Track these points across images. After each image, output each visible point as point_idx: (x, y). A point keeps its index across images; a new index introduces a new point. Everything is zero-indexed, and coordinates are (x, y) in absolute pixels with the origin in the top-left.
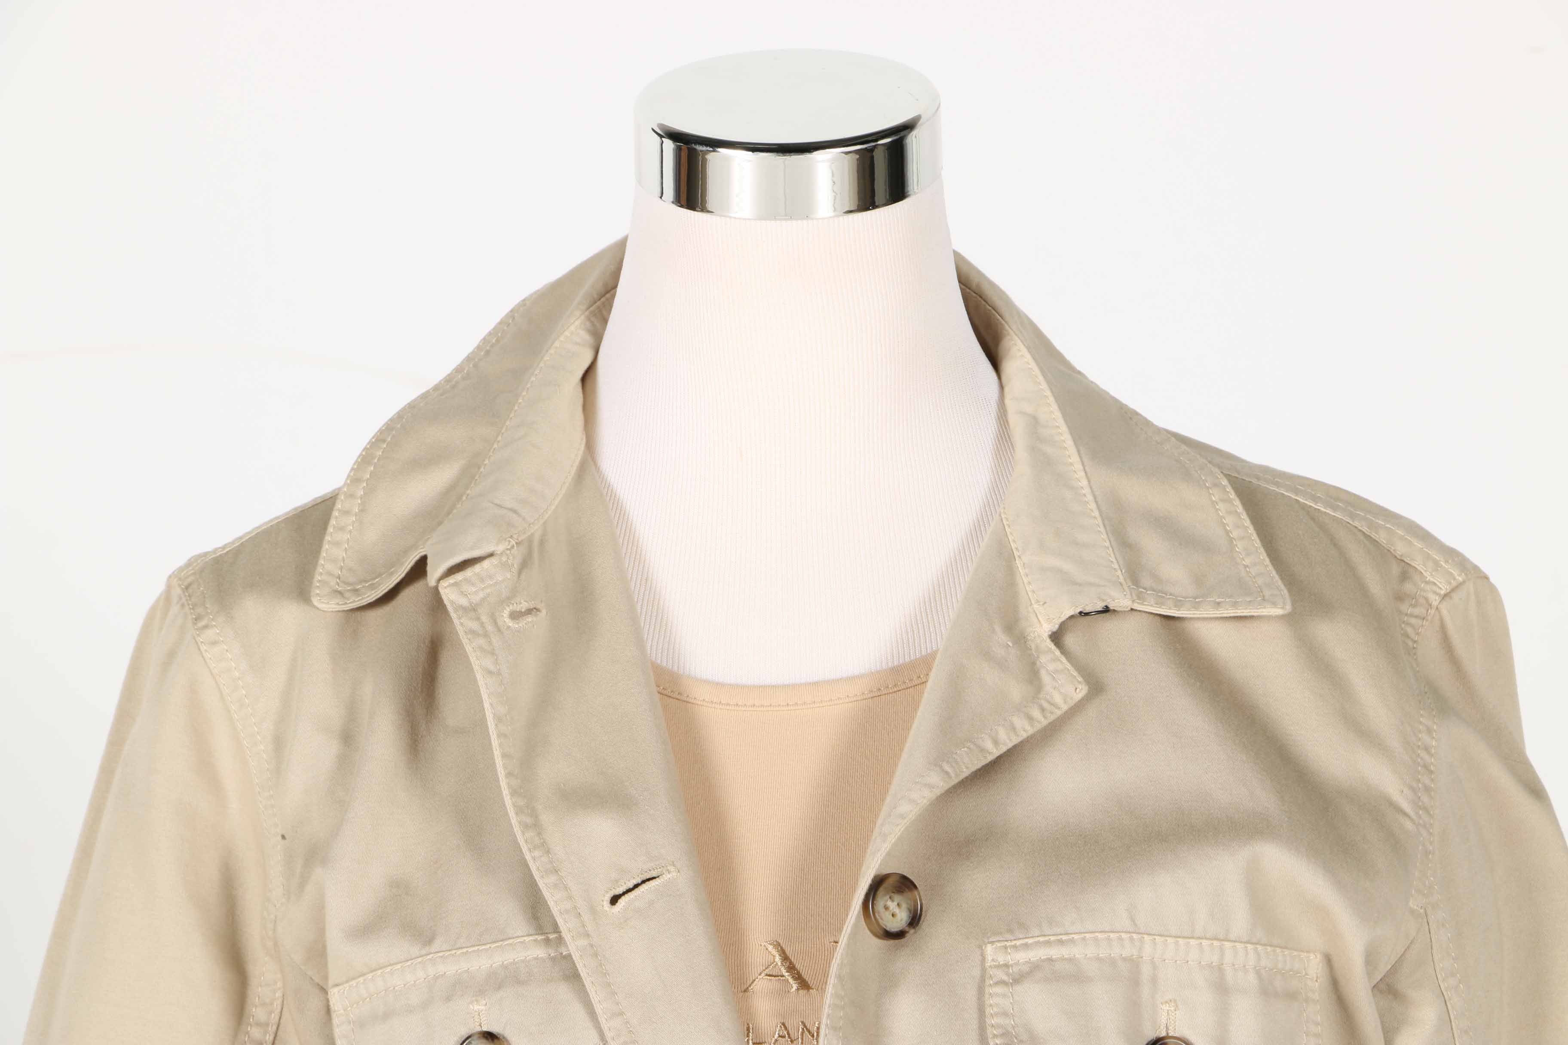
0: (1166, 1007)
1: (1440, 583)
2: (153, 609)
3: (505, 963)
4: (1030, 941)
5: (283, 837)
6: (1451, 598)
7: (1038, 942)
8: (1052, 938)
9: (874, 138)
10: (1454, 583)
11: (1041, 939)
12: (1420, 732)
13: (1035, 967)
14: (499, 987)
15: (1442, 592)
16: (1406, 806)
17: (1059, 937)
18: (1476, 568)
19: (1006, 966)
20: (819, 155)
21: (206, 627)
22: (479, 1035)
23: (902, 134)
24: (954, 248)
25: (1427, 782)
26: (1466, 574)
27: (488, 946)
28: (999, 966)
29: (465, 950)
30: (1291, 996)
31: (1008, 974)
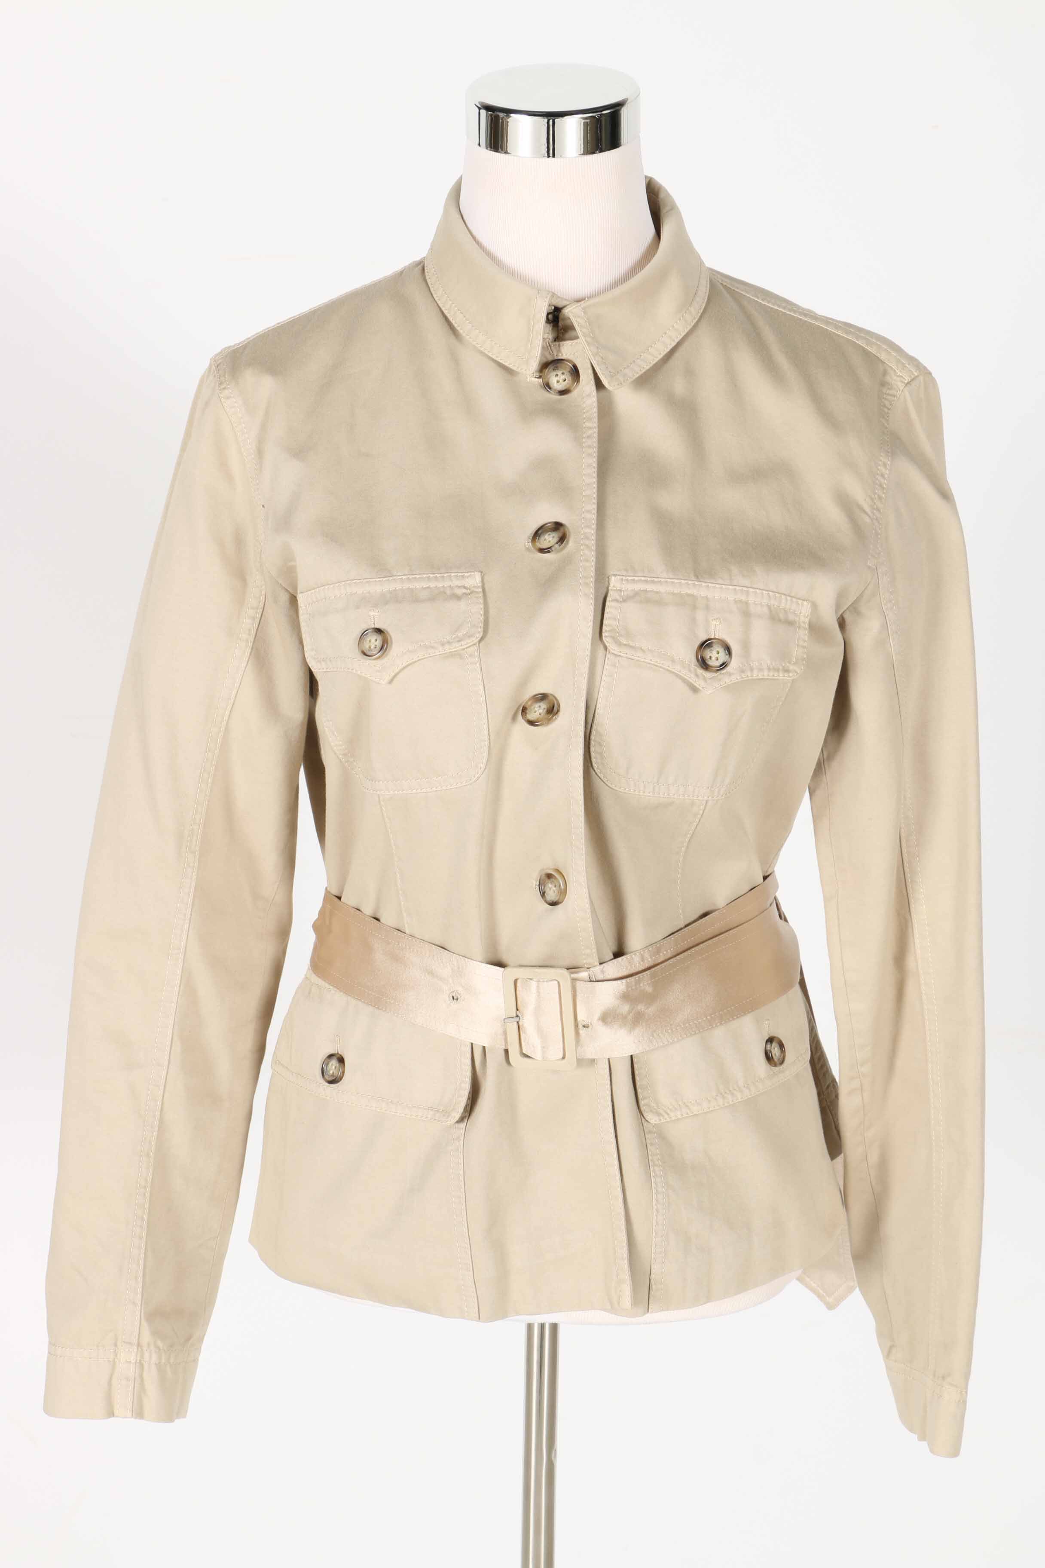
0: (714, 623)
1: (905, 376)
2: (203, 376)
3: (390, 589)
4: (636, 579)
5: (263, 506)
6: (910, 384)
7: (641, 580)
8: (649, 579)
9: (601, 109)
10: (913, 377)
11: (643, 578)
12: (879, 465)
13: (636, 594)
14: (386, 603)
15: (906, 382)
16: (867, 508)
17: (653, 579)
18: (925, 368)
19: (621, 591)
20: (567, 119)
21: (224, 388)
22: (374, 630)
23: (617, 108)
24: (645, 174)
25: (881, 494)
26: (920, 371)
27: (381, 579)
28: (616, 590)
29: (368, 580)
30: (791, 623)
31: (620, 596)
